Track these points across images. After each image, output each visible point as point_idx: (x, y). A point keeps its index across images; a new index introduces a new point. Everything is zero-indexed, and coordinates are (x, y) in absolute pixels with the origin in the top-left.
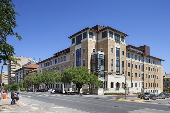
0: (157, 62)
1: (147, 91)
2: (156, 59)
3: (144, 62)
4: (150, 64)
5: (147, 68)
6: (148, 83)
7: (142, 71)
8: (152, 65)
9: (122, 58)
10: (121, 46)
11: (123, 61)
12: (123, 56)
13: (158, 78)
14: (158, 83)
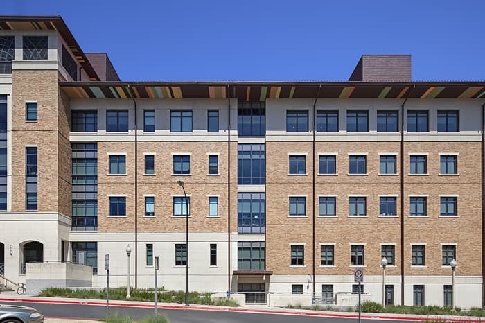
0: (434, 115)
1: (298, 287)
4: (338, 136)
6: (307, 244)
9: (23, 133)
10: (14, 83)
11: (27, 148)
12: (31, 125)
13: (457, 212)
14: (455, 242)
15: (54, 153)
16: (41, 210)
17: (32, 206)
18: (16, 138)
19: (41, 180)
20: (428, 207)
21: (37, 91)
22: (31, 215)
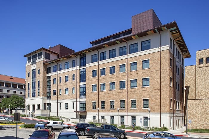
3: (87, 64)
5: (96, 73)
6: (97, 101)
14: (148, 98)
15: (42, 81)
16: (40, 96)
20: (137, 83)
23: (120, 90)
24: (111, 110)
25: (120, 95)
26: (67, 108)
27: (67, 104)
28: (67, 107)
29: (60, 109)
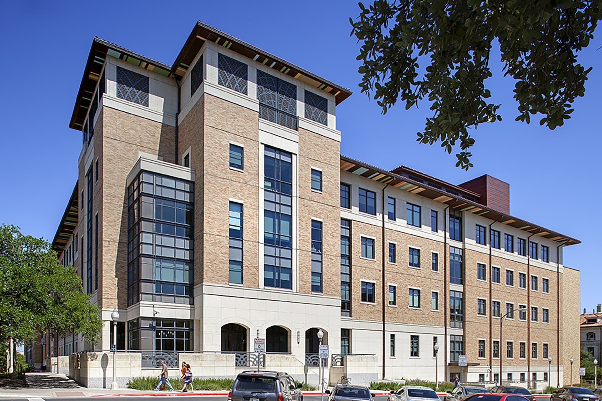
0: (540, 248)
1: (482, 376)
2: (534, 230)
3: (467, 240)
4: (501, 253)
5: (484, 271)
6: (487, 340)
7: (452, 281)
8: (515, 256)
9: (309, 203)
10: (300, 143)
11: (312, 220)
12: (316, 196)
13: (548, 320)
14: (548, 342)
15: (337, 232)
16: (326, 294)
17: (317, 288)
18: (303, 207)
19: (326, 260)
20: (538, 315)
21: (322, 159)
22: (316, 298)
23: (519, 322)
24: (509, 361)
25: (519, 332)
26: (414, 353)
27: (415, 339)
28: (417, 348)
29: (393, 354)
